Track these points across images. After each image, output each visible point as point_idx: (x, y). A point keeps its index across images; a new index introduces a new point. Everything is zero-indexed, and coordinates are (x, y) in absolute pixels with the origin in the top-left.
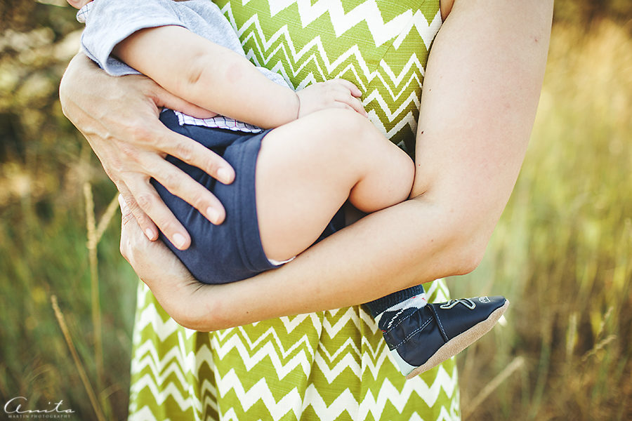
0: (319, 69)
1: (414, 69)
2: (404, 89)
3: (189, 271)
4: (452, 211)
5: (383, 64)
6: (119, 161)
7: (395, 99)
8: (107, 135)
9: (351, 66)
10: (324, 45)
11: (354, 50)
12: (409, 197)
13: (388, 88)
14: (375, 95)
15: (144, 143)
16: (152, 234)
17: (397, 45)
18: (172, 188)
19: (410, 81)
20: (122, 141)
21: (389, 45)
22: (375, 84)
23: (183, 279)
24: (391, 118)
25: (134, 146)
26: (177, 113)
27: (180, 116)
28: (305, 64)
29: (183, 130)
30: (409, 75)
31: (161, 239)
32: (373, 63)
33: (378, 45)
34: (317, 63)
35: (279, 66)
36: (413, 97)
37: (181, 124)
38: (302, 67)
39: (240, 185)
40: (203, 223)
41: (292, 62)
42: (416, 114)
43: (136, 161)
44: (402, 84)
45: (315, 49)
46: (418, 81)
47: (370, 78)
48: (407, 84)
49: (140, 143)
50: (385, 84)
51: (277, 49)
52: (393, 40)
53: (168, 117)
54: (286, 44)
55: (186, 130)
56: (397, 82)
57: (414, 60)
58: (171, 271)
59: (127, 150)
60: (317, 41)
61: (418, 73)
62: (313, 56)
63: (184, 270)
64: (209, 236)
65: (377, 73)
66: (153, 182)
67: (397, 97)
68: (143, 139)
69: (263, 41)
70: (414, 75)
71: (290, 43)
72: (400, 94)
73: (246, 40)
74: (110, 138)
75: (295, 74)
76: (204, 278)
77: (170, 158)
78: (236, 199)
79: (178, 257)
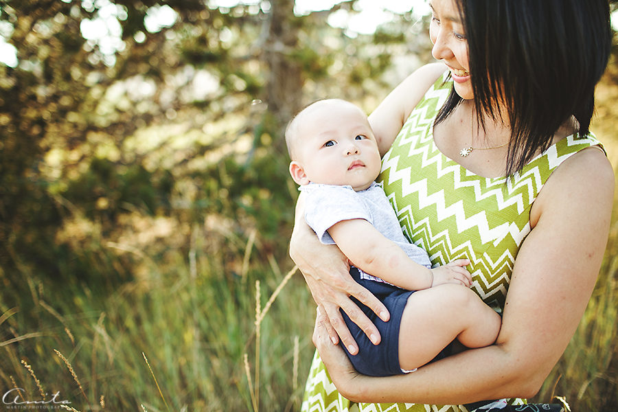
0: (445, 250)
1: (507, 258)
2: (498, 271)
3: (352, 364)
4: (518, 360)
5: (485, 255)
6: (323, 294)
7: (492, 276)
8: (318, 278)
9: (465, 253)
10: (450, 236)
11: (468, 244)
12: (495, 343)
13: (488, 269)
14: (478, 273)
15: (340, 288)
16: (335, 341)
17: (496, 244)
18: (353, 318)
19: (503, 266)
20: (327, 284)
21: (491, 244)
22: (479, 266)
23: (347, 369)
24: (488, 287)
25: (333, 288)
26: (360, 271)
27: (361, 273)
28: (437, 245)
29: (362, 282)
30: (503, 262)
31: (340, 344)
32: (479, 254)
33: (483, 243)
34: (444, 246)
35: (420, 241)
36: (505, 275)
37: (362, 278)
38: (435, 246)
39: (391, 324)
40: (365, 341)
41: (430, 241)
42: (507, 286)
43: (334, 297)
44: (497, 268)
45: (444, 237)
46: (509, 266)
47: (476, 262)
48: (501, 268)
49: (336, 287)
50: (486, 267)
51: (421, 231)
52: (493, 241)
53: (354, 272)
54: (426, 228)
55: (363, 283)
56: (494, 267)
57: (508, 253)
58: (341, 362)
59: (330, 290)
60: (446, 232)
61: (510, 261)
62: (442, 242)
63: (349, 363)
64: (368, 349)
65: (481, 260)
66: (341, 310)
67: (493, 275)
68: (340, 286)
69: (413, 223)
70: (507, 263)
71: (429, 230)
72: (495, 274)
73: (402, 219)
74: (319, 280)
75: (430, 249)
76: (360, 370)
77: (352, 298)
78: (387, 331)
79: (349, 358)
